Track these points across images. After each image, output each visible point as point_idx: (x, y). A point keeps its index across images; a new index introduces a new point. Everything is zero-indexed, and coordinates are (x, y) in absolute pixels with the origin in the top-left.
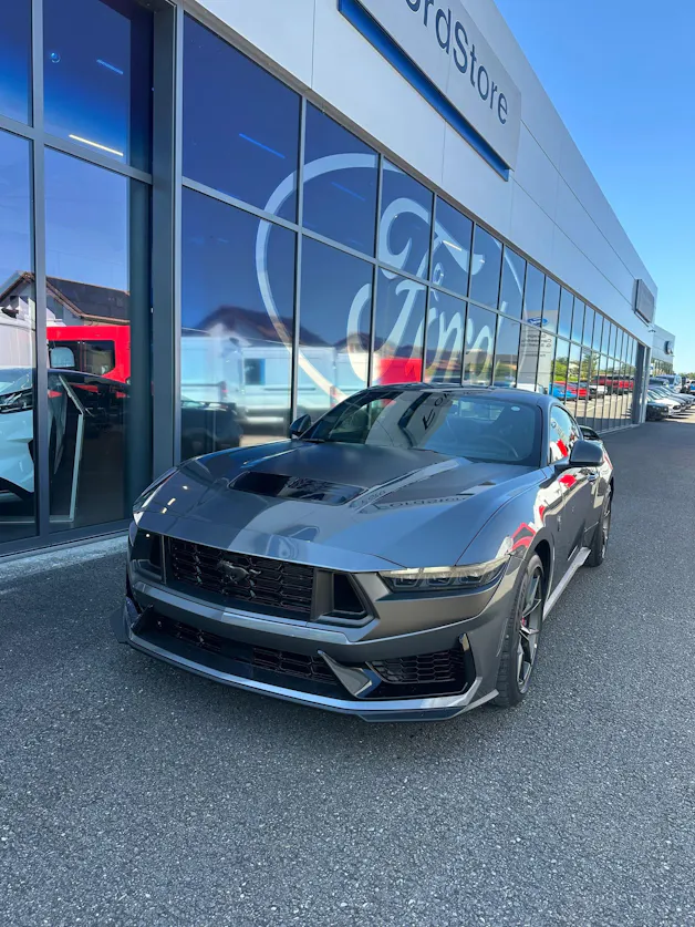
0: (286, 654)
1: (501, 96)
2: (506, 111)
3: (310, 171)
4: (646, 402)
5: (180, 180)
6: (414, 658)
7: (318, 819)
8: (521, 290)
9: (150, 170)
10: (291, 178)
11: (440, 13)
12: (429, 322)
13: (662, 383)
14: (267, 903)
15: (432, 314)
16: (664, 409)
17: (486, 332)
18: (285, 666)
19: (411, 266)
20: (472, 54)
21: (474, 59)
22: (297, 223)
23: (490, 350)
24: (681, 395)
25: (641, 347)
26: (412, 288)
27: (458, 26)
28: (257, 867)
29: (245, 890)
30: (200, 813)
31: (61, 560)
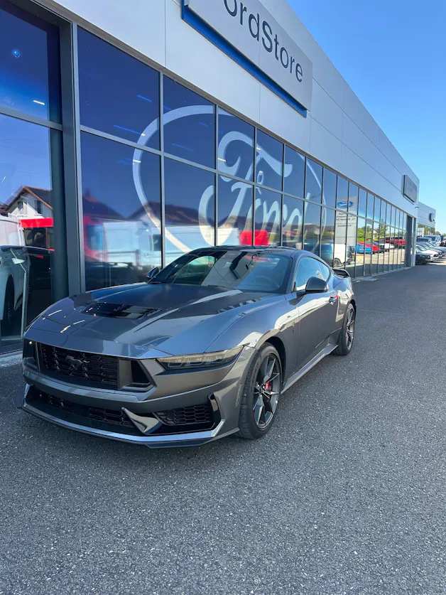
0: (108, 411)
1: (298, 65)
2: (301, 74)
3: (167, 118)
4: (415, 253)
5: (79, 127)
6: (183, 409)
7: (114, 506)
8: (320, 186)
9: (61, 122)
10: (155, 122)
11: (251, 17)
12: (256, 207)
13: (427, 240)
14: (66, 552)
15: (258, 203)
16: (427, 257)
17: (296, 212)
18: (108, 418)
19: (241, 173)
20: (276, 40)
21: (277, 43)
22: (160, 150)
23: (300, 223)
24: (440, 248)
25: (409, 218)
26: (243, 187)
27: (265, 23)
28: (67, 532)
29: (55, 545)
30: (43, 503)
31: (7, 362)
